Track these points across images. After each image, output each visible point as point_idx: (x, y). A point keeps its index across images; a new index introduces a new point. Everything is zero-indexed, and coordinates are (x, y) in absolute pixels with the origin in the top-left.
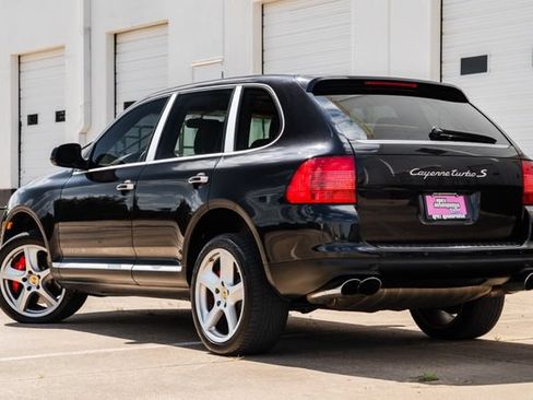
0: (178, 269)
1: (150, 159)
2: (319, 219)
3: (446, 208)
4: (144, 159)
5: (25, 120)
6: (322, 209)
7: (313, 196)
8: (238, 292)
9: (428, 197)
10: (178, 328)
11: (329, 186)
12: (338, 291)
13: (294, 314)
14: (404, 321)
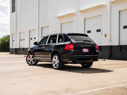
0: (50, 58)
1: (47, 44)
2: (69, 52)
3: (85, 50)
4: (46, 44)
5: (30, 39)
6: (69, 50)
8: (58, 61)
9: (83, 49)
10: (50, 66)
11: (70, 48)
12: (71, 61)
13: (65, 64)
14: (80, 65)
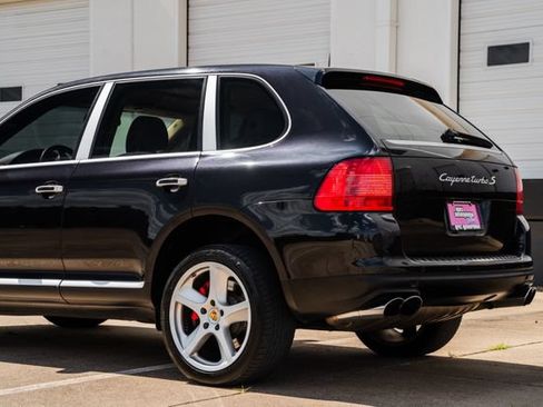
0: (139, 285)
3: (464, 217)
7: (346, 204)
9: (449, 205)
11: (363, 191)
